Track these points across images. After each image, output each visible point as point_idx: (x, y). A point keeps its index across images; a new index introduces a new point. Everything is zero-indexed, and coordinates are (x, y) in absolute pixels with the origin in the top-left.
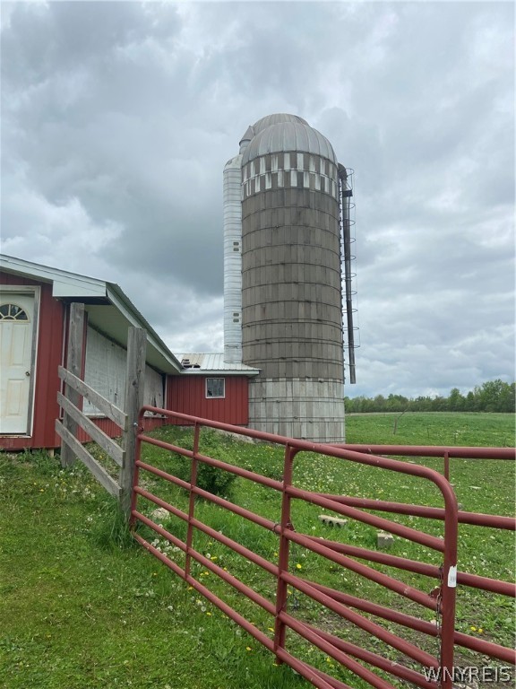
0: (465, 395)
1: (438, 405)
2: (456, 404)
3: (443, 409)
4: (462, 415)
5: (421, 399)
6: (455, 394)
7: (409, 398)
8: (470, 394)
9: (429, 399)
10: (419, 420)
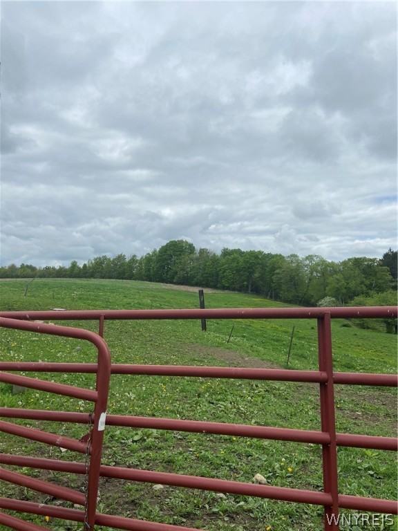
0: (81, 266)
1: (61, 273)
2: (74, 272)
3: (64, 276)
4: (78, 281)
5: (47, 269)
6: (74, 265)
7: (38, 268)
8: (85, 265)
9: (54, 268)
10: (45, 285)
